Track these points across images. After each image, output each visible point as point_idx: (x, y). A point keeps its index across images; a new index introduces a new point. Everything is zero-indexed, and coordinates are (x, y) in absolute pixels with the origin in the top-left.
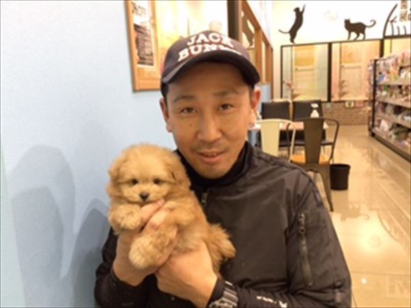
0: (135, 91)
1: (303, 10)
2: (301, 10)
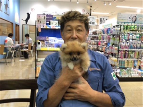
1: (30, 14)
2: (29, 14)
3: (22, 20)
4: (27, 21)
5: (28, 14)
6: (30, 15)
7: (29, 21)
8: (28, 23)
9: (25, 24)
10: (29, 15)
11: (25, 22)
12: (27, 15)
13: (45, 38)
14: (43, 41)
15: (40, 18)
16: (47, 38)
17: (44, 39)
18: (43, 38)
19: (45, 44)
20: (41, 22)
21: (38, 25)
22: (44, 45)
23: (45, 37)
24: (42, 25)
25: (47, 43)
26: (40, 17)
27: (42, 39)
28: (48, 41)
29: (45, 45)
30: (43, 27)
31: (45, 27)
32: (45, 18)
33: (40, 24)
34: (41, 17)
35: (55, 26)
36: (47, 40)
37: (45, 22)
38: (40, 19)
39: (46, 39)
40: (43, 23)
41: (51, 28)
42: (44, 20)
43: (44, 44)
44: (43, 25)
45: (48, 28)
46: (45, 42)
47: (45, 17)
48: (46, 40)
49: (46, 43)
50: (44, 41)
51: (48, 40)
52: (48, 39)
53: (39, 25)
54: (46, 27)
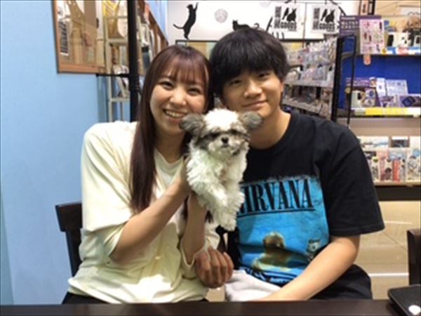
0: (58, 72)
1: (196, 8)
2: (194, 7)
3: (175, 26)
4: (187, 28)
5: (190, 7)
6: (198, 13)
7: (193, 28)
8: (191, 36)
9: (184, 38)
10: (192, 11)
11: (182, 32)
12: (187, 10)
13: (366, 81)
14: (362, 89)
15: (369, 27)
16: (373, 80)
17: (366, 83)
18: (362, 81)
19: (366, 98)
20: (372, 39)
21: (364, 47)
22: (363, 101)
23: (368, 80)
24: (374, 45)
25: (371, 94)
26: (368, 24)
27: (359, 85)
28: (375, 88)
29: (366, 101)
30: (378, 50)
31: (381, 53)
32: (381, 28)
33: (368, 43)
34: (370, 24)
35: (408, 49)
36: (371, 86)
37: (381, 37)
38: (369, 31)
39: (369, 84)
40: (378, 42)
41: (398, 52)
42: (379, 33)
43: (363, 98)
44: (378, 46)
45: (389, 52)
46: (368, 91)
47: (381, 24)
48: (369, 87)
49: (367, 95)
50: (366, 89)
51: (374, 86)
52: (375, 84)
53: (368, 46)
54: (384, 51)
